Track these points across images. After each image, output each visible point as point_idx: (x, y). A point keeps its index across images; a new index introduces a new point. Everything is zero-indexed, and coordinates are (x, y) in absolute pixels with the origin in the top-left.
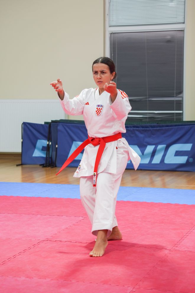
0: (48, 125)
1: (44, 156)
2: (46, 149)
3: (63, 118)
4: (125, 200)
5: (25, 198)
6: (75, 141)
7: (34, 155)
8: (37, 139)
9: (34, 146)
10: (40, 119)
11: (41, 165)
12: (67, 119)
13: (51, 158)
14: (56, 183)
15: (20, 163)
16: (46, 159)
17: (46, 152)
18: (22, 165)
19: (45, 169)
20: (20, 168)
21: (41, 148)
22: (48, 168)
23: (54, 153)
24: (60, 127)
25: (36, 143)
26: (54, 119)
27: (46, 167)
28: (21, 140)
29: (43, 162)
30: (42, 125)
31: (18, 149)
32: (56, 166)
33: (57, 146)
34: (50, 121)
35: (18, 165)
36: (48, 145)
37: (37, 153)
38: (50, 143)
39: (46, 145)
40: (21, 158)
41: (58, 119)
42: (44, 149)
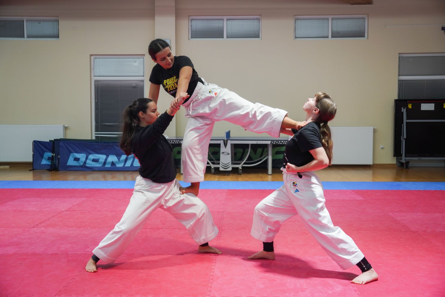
0: (52, 142)
1: (49, 163)
2: (51, 159)
3: (62, 137)
4: (111, 188)
5: (43, 189)
6: (72, 153)
7: (42, 163)
8: (44, 152)
9: (42, 157)
10: (46, 138)
11: (47, 170)
12: (65, 138)
13: (55, 165)
14: (62, 180)
15: (32, 168)
16: (51, 165)
17: (51, 161)
18: (33, 170)
19: (50, 172)
20: (32, 172)
21: (47, 158)
22: (52, 172)
23: (57, 161)
24: (61, 144)
25: (43, 155)
26: (56, 138)
27: (51, 171)
28: (33, 153)
29: (49, 168)
30: (47, 142)
31: (30, 160)
32: (58, 170)
33: (59, 157)
34: (53, 140)
35: (30, 170)
36: (53, 156)
37: (44, 162)
38: (54, 155)
39: (51, 156)
40: (32, 166)
41: (59, 138)
42: (49, 159)
